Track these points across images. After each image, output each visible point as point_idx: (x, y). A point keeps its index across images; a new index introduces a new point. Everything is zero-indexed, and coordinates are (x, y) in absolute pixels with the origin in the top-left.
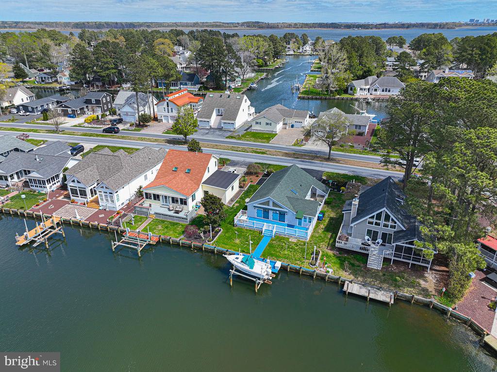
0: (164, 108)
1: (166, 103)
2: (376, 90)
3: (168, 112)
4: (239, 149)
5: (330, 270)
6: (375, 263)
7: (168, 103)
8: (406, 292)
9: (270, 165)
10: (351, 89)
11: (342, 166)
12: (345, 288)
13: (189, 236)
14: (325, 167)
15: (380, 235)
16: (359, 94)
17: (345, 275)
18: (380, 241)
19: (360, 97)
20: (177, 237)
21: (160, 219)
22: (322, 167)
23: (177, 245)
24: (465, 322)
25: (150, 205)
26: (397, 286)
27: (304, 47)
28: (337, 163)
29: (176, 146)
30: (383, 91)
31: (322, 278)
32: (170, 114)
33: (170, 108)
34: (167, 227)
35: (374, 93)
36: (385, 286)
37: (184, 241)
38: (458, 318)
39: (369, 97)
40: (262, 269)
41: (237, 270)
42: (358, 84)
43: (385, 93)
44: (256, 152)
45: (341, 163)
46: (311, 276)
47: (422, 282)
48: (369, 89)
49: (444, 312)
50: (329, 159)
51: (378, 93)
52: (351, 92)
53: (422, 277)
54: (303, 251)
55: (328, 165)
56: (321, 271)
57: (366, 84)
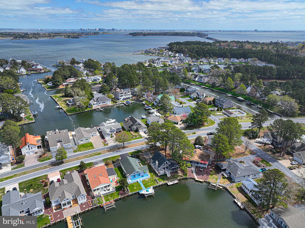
0: (27, 149)
1: (27, 146)
2: (100, 103)
3: (29, 149)
4: (89, 156)
5: (162, 182)
6: (169, 175)
7: (28, 146)
8: (179, 178)
9: (109, 158)
10: (90, 105)
11: (130, 149)
12: (169, 185)
13: (122, 195)
14: (126, 151)
15: (165, 168)
16: (94, 107)
17: (166, 182)
18: (166, 169)
19: (95, 108)
20: (119, 197)
21: (106, 196)
22: (125, 151)
23: (120, 199)
24: (190, 178)
25: (99, 193)
26: (177, 178)
27: (20, 70)
28: (128, 148)
29: (60, 166)
30: (102, 103)
31: (162, 185)
32: (31, 150)
33: (30, 148)
34: (112, 196)
35: (99, 105)
36: (174, 179)
37: (122, 197)
38: (189, 178)
39: (99, 107)
40: (151, 191)
41: (146, 195)
42: (91, 102)
43: (103, 104)
44: (97, 155)
45: (129, 148)
46: (159, 186)
47: (179, 174)
48: (97, 104)
49: (186, 178)
50: (124, 147)
51: (101, 104)
52: (90, 106)
53: (178, 173)
54: (152, 181)
55: (126, 150)
56: (161, 184)
57: (94, 101)
